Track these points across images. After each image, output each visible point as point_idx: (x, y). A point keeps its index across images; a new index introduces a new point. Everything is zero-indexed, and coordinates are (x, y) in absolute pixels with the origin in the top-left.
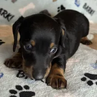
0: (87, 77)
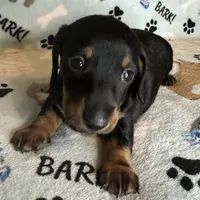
0: (178, 168)
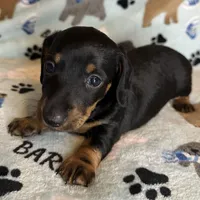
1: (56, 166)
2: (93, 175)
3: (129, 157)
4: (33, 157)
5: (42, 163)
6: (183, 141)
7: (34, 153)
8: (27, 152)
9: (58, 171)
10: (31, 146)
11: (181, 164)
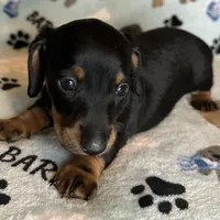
0: (147, 187)
1: (50, 175)
2: (94, 186)
3: (137, 164)
4: (22, 165)
5: (33, 173)
6: (203, 144)
7: (22, 161)
8: (14, 159)
9: (52, 182)
10: (19, 152)
11: (200, 171)
